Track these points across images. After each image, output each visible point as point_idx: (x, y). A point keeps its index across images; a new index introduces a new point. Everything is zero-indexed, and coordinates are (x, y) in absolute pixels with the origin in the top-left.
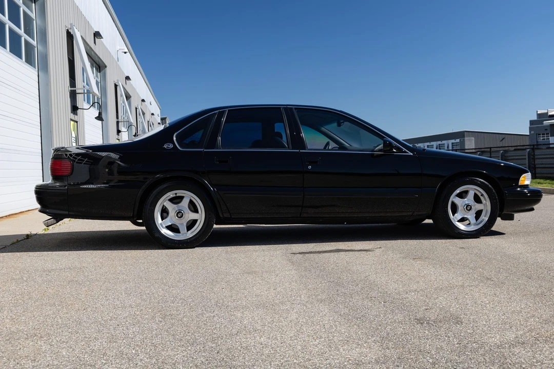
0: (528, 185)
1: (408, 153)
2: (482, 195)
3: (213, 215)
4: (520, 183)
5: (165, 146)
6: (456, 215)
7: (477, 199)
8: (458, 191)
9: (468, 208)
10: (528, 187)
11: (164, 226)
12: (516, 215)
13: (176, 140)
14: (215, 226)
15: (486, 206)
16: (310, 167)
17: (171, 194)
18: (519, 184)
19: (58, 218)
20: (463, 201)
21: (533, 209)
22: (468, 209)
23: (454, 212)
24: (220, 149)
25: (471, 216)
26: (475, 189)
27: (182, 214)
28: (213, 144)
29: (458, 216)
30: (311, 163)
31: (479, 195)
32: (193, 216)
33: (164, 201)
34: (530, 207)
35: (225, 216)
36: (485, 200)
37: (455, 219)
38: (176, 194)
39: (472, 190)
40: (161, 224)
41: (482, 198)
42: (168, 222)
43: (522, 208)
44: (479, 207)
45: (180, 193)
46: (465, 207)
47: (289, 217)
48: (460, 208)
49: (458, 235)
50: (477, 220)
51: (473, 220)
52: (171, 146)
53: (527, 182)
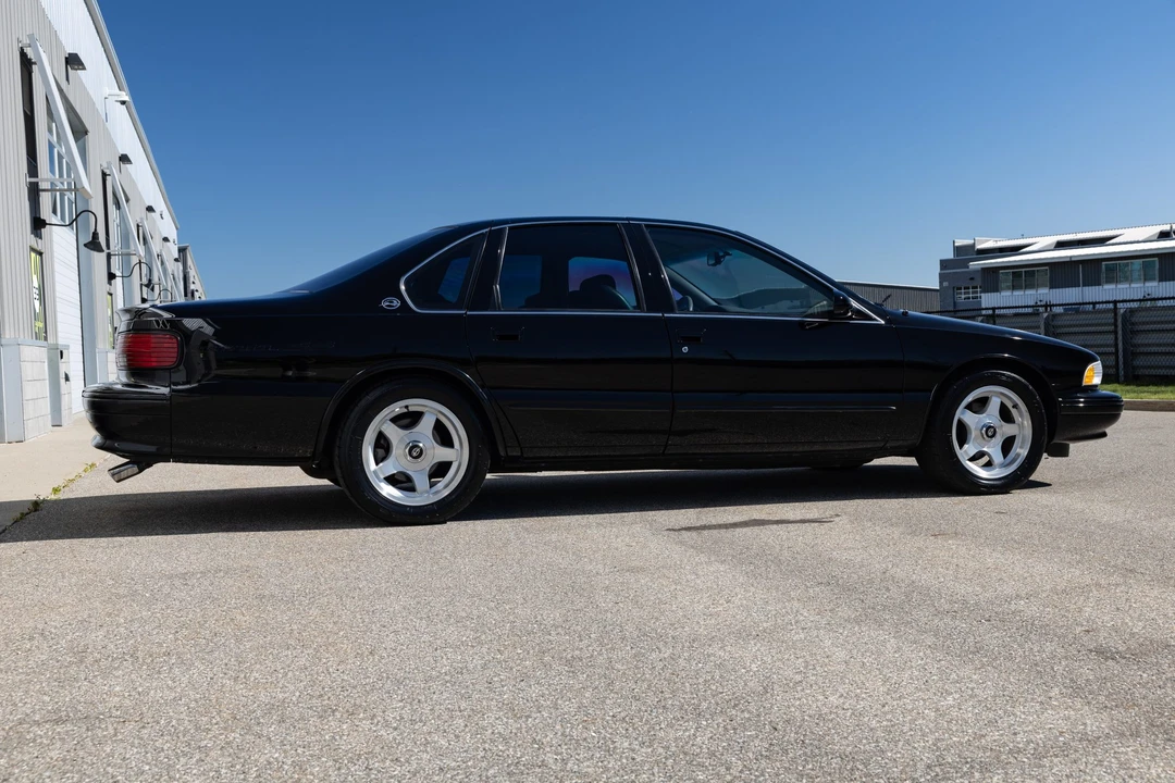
0: (1096, 386)
1: (875, 320)
2: (1015, 406)
3: (486, 452)
4: (1086, 382)
5: (384, 304)
6: (966, 446)
7: (1006, 415)
8: (969, 399)
9: (990, 432)
10: (1096, 390)
11: (382, 477)
12: (1073, 447)
13: (406, 290)
14: (488, 476)
15: (1023, 427)
16: (685, 349)
17: (397, 408)
18: (1084, 384)
19: (141, 462)
20: (980, 419)
21: (1104, 435)
22: (990, 434)
23: (962, 441)
24: (500, 310)
25: (993, 449)
26: (1002, 394)
27: (422, 450)
28: (484, 299)
29: (970, 449)
30: (687, 341)
31: (1009, 405)
32: (443, 454)
33: (382, 422)
34: (1100, 431)
35: (510, 454)
36: (1021, 415)
37: (964, 453)
38: (407, 407)
39: (997, 395)
40: (375, 472)
41: (1014, 411)
42: (390, 467)
43: (1090, 432)
44: (1007, 430)
45: (415, 404)
46: (984, 432)
47: (639, 455)
48: (974, 433)
49: (972, 487)
50: (1005, 455)
51: (998, 457)
52: (397, 303)
53: (1097, 380)
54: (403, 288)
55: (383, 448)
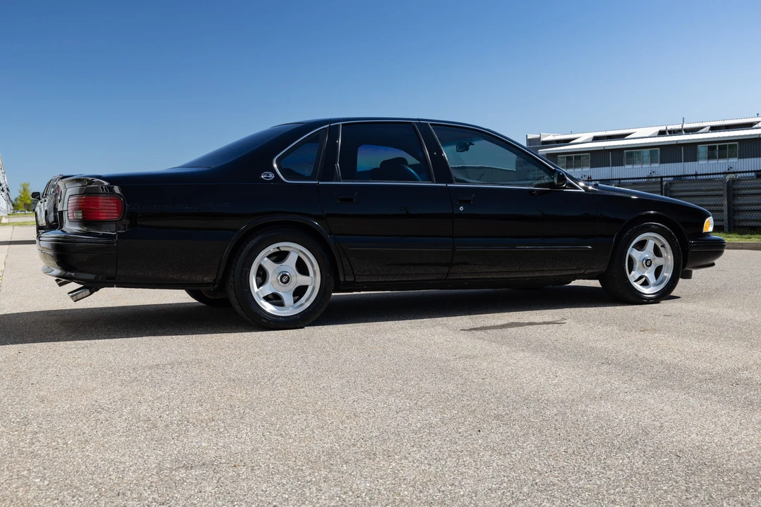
0: (710, 232)
1: (579, 189)
2: (663, 246)
3: (331, 280)
4: (705, 230)
5: (263, 176)
7: (657, 252)
8: (636, 241)
9: (648, 263)
10: (710, 236)
11: (262, 296)
12: (695, 272)
13: (278, 167)
15: (668, 259)
16: (461, 208)
17: (272, 249)
18: (703, 232)
19: (92, 287)
20: (642, 254)
21: (713, 264)
23: (631, 268)
24: (341, 181)
25: (650, 274)
26: (655, 237)
27: (289, 278)
28: (330, 174)
29: (636, 273)
30: (463, 203)
31: (659, 245)
32: (302, 280)
33: (263, 258)
34: (710, 262)
35: (347, 280)
36: (667, 252)
37: (632, 276)
38: (278, 248)
39: (652, 239)
40: (257, 293)
41: (662, 249)
43: (705, 263)
44: (658, 261)
45: (284, 246)
46: (644, 263)
47: (430, 280)
48: (638, 264)
50: (656, 279)
51: (652, 279)
52: (272, 176)
53: (710, 229)
54: (275, 166)
55: (262, 276)
